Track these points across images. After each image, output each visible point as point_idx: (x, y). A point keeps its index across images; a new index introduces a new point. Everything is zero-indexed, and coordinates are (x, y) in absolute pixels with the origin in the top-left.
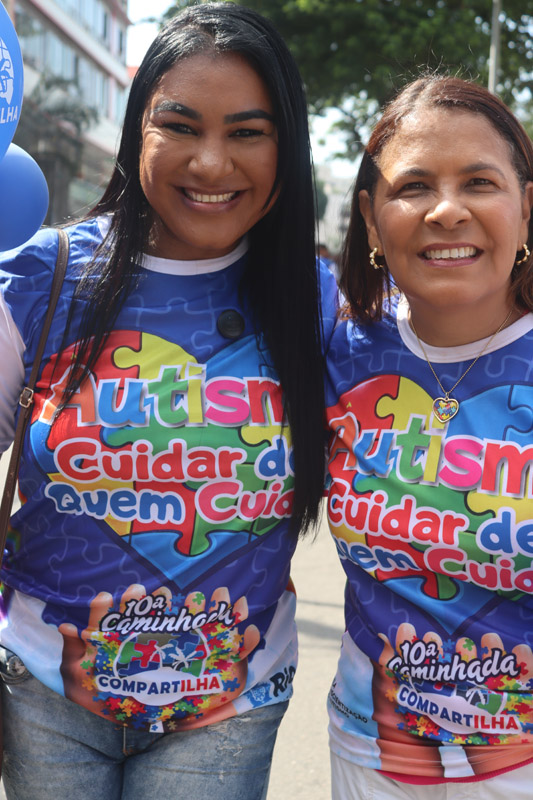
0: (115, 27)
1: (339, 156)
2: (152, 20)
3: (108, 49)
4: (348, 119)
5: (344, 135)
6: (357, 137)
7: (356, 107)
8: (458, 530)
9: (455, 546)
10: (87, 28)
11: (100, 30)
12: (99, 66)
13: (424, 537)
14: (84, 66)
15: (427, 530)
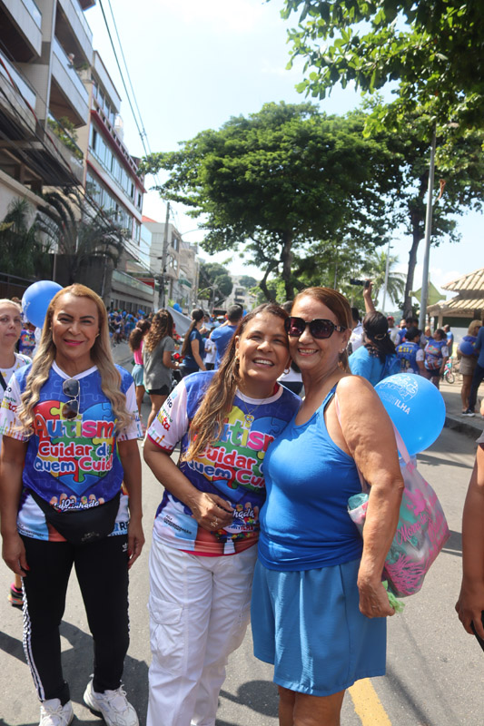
0: (137, 193)
1: (251, 262)
2: (157, 188)
3: (133, 203)
4: (255, 244)
5: (256, 252)
6: (261, 253)
7: (260, 238)
8: (252, 465)
9: (251, 470)
10: (123, 191)
11: (129, 193)
12: (129, 211)
13: (240, 466)
14: (120, 208)
15: (241, 463)
